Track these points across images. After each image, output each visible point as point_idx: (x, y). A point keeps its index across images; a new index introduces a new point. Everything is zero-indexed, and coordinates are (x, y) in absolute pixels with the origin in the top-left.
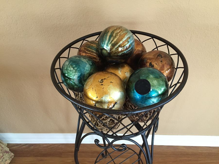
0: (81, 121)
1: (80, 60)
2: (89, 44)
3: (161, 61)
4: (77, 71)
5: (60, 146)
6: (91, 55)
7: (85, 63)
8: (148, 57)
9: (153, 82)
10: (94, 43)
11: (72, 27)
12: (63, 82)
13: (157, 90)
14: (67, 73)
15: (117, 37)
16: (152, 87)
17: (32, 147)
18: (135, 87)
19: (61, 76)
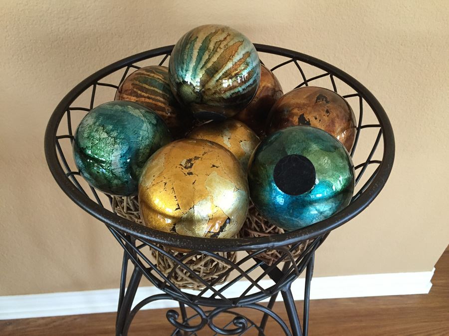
0: (131, 266)
1: (124, 112)
2: (145, 73)
3: (327, 112)
4: (118, 141)
5: (78, 320)
6: (151, 101)
7: (140, 119)
8: (293, 101)
9: (322, 162)
10: (158, 70)
11: (97, 38)
12: (80, 171)
13: (331, 180)
14: (92, 147)
15: (220, 51)
16: (319, 176)
17: (10, 328)
18: (274, 178)
19: (75, 155)
